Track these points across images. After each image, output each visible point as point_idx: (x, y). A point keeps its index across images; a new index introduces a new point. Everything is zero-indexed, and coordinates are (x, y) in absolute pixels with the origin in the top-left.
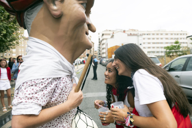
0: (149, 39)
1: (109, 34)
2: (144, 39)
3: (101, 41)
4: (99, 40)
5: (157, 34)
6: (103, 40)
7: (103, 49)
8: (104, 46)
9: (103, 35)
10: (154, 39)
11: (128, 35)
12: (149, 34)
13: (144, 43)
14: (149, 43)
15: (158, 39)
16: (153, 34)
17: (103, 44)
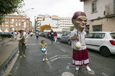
0: (63, 22)
1: (42, 18)
2: (61, 22)
3: (37, 21)
4: (35, 20)
5: (68, 20)
6: (38, 21)
7: (38, 26)
8: (39, 25)
9: (38, 18)
10: (66, 22)
11: (52, 19)
12: (64, 19)
13: (61, 24)
14: (63, 24)
15: (68, 22)
16: (66, 19)
17: (38, 24)
